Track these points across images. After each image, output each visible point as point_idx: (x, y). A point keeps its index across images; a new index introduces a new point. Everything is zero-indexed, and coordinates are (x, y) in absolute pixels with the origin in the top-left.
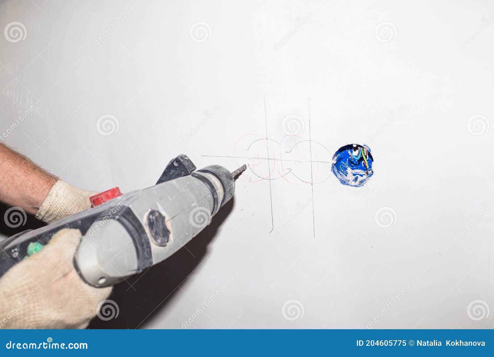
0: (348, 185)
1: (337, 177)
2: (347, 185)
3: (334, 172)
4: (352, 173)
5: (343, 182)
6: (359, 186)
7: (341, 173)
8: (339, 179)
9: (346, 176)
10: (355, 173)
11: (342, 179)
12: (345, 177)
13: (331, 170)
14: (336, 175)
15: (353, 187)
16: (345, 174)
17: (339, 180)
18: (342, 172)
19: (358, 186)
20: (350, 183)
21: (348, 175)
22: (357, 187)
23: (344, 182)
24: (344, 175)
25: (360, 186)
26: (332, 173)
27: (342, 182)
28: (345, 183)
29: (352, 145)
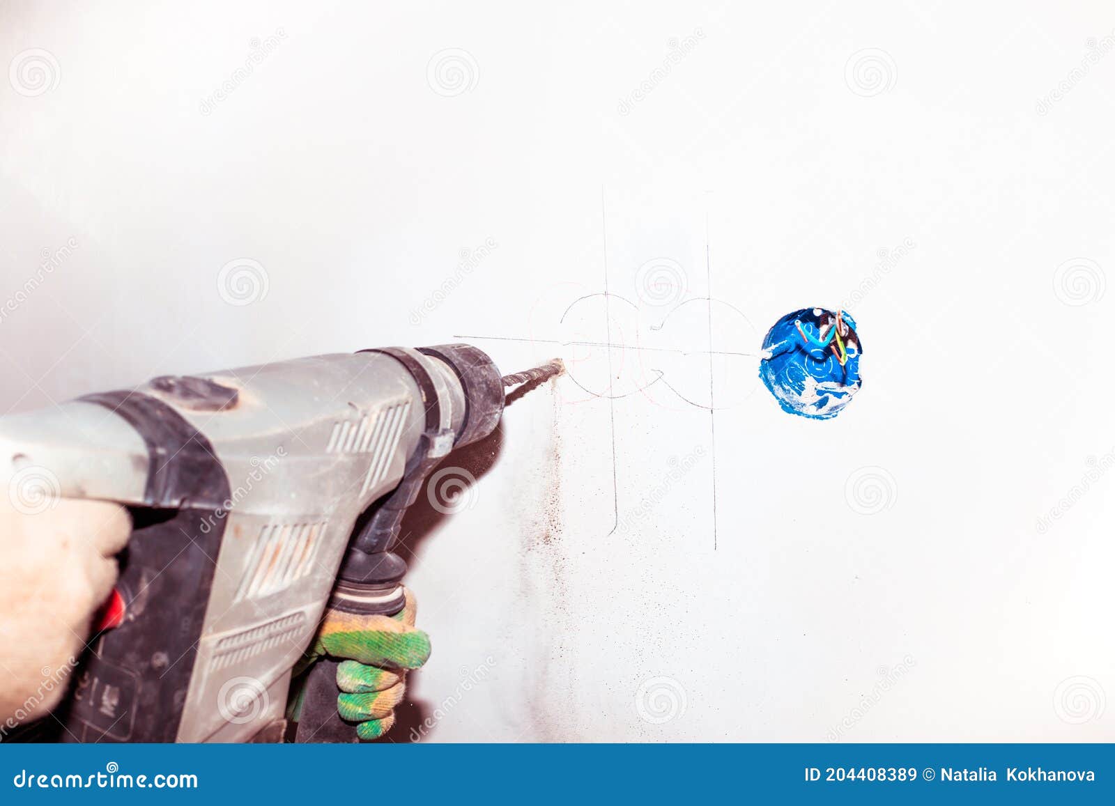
0: (799, 414)
1: (773, 394)
2: (796, 415)
3: (767, 381)
4: (816, 389)
5: (788, 408)
6: (827, 418)
7: (785, 386)
8: (777, 398)
9: (800, 394)
10: (824, 389)
11: (787, 400)
12: (796, 396)
13: (760, 376)
14: (771, 389)
15: (811, 419)
16: (796, 390)
17: (777, 401)
18: (789, 384)
19: (825, 417)
20: (804, 410)
21: (803, 393)
22: (822, 419)
23: (791, 406)
24: (795, 393)
25: (829, 416)
26: (761, 382)
27: (784, 408)
28: (793, 408)
29: (811, 311)
